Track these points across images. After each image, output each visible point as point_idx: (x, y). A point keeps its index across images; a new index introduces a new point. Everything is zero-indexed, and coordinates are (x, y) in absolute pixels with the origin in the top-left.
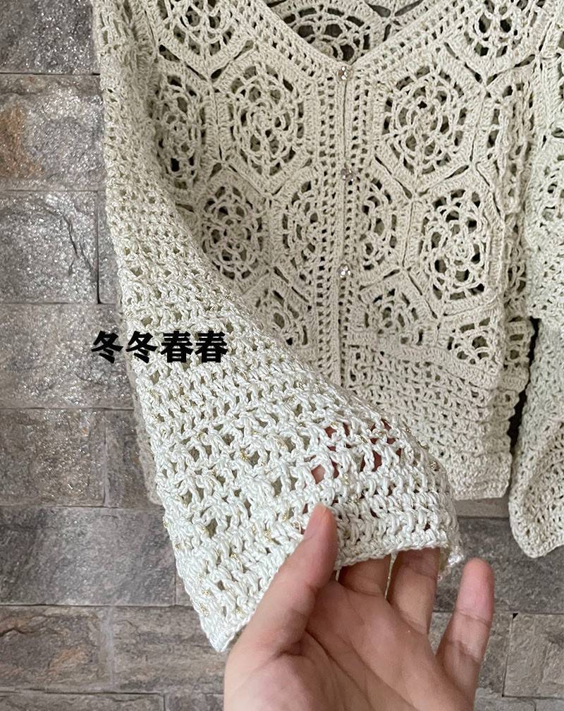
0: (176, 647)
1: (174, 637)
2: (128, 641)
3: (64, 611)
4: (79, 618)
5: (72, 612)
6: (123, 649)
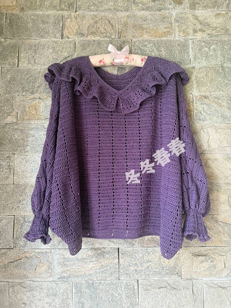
0: (76, 262)
1: (76, 259)
2: (61, 261)
3: (42, 251)
4: (46, 252)
5: (44, 251)
6: (59, 263)
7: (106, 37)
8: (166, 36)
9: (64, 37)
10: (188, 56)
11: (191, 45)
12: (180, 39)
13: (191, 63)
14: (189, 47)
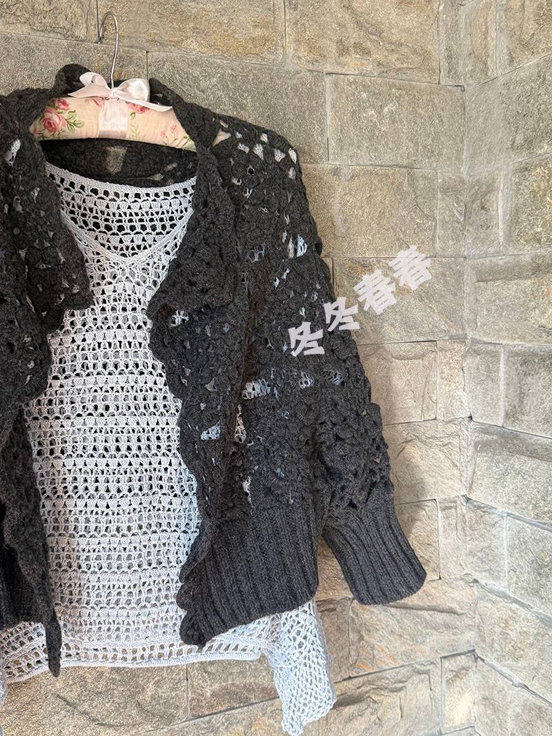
8: (257, 54)
10: (322, 133)
11: (332, 93)
12: (300, 69)
13: (331, 157)
14: (325, 99)
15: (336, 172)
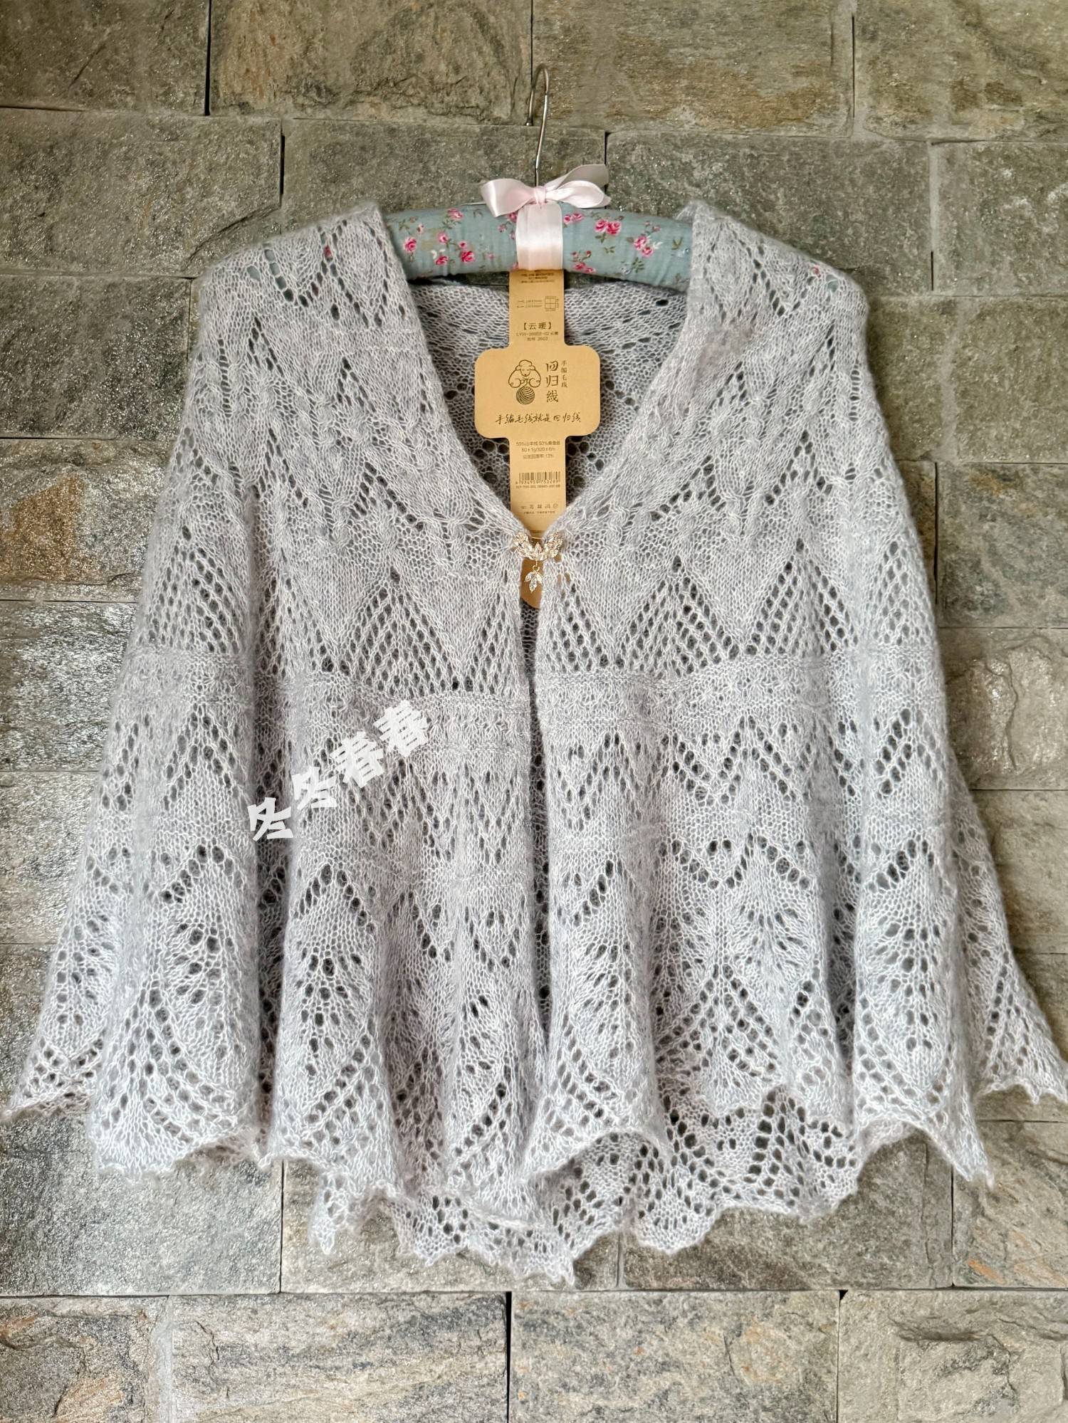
0: (279, 1370)
1: (276, 1351)
2: (195, 1361)
3: (90, 1306)
4: (115, 1317)
5: (104, 1308)
6: (187, 1376)
7: (460, 110)
8: (799, 120)
9: (220, 103)
10: (921, 241)
11: (941, 175)
12: (879, 138)
13: (937, 282)
14: (927, 185)
15: (947, 308)
